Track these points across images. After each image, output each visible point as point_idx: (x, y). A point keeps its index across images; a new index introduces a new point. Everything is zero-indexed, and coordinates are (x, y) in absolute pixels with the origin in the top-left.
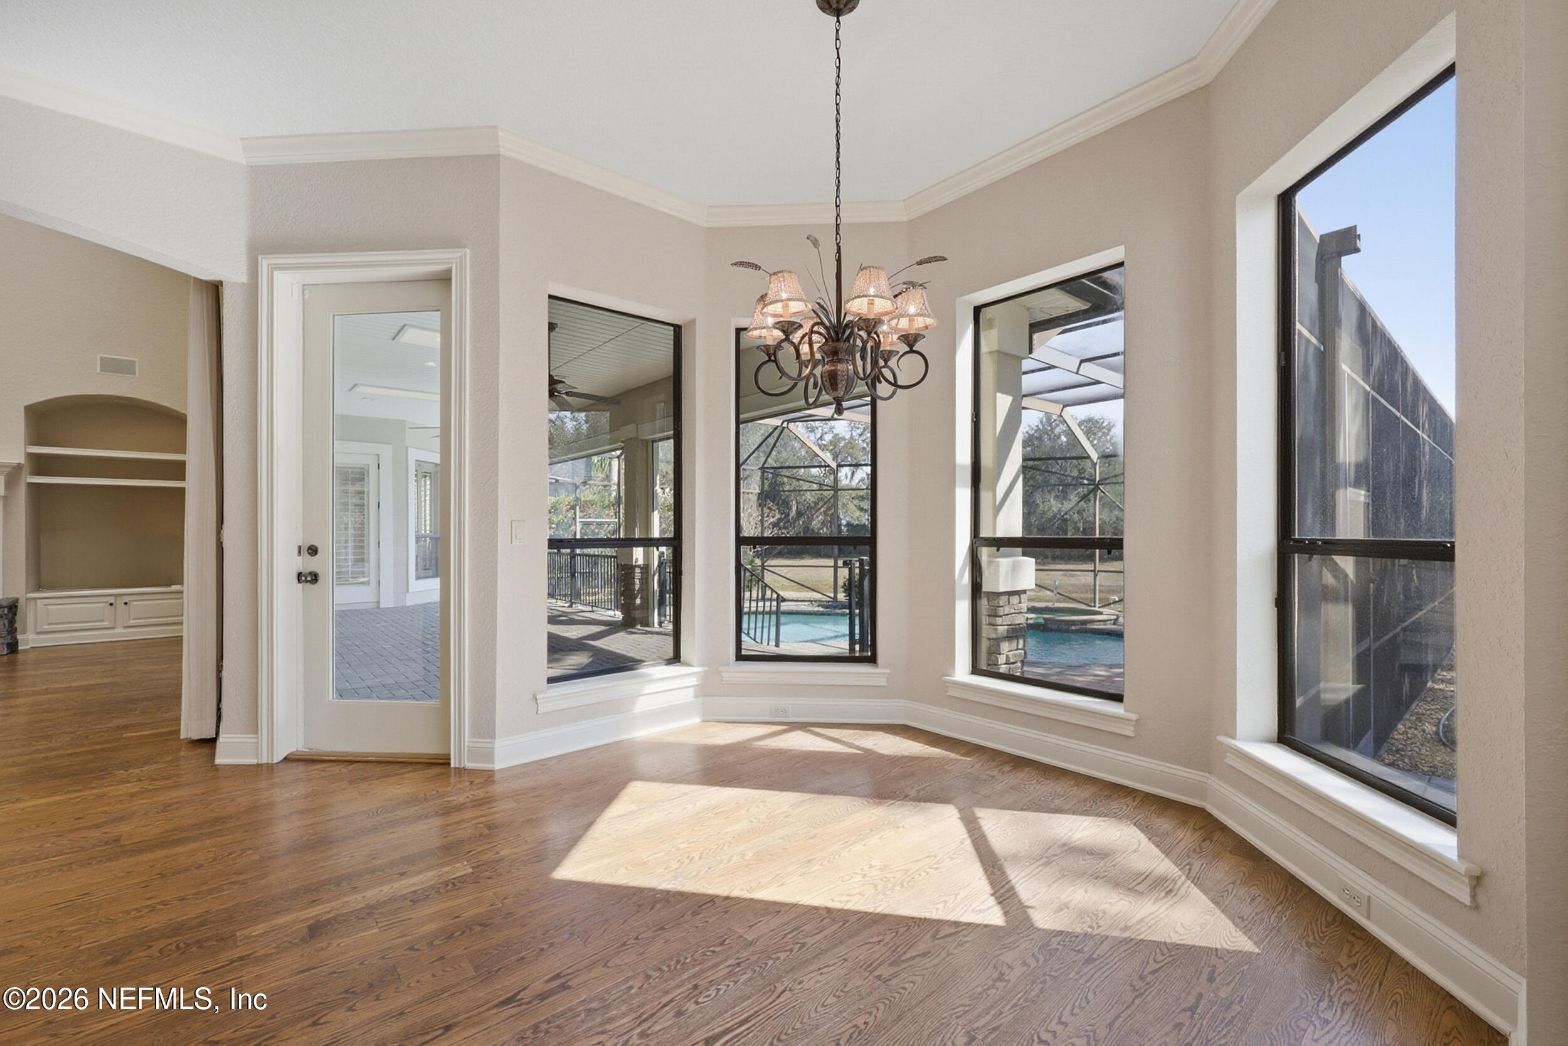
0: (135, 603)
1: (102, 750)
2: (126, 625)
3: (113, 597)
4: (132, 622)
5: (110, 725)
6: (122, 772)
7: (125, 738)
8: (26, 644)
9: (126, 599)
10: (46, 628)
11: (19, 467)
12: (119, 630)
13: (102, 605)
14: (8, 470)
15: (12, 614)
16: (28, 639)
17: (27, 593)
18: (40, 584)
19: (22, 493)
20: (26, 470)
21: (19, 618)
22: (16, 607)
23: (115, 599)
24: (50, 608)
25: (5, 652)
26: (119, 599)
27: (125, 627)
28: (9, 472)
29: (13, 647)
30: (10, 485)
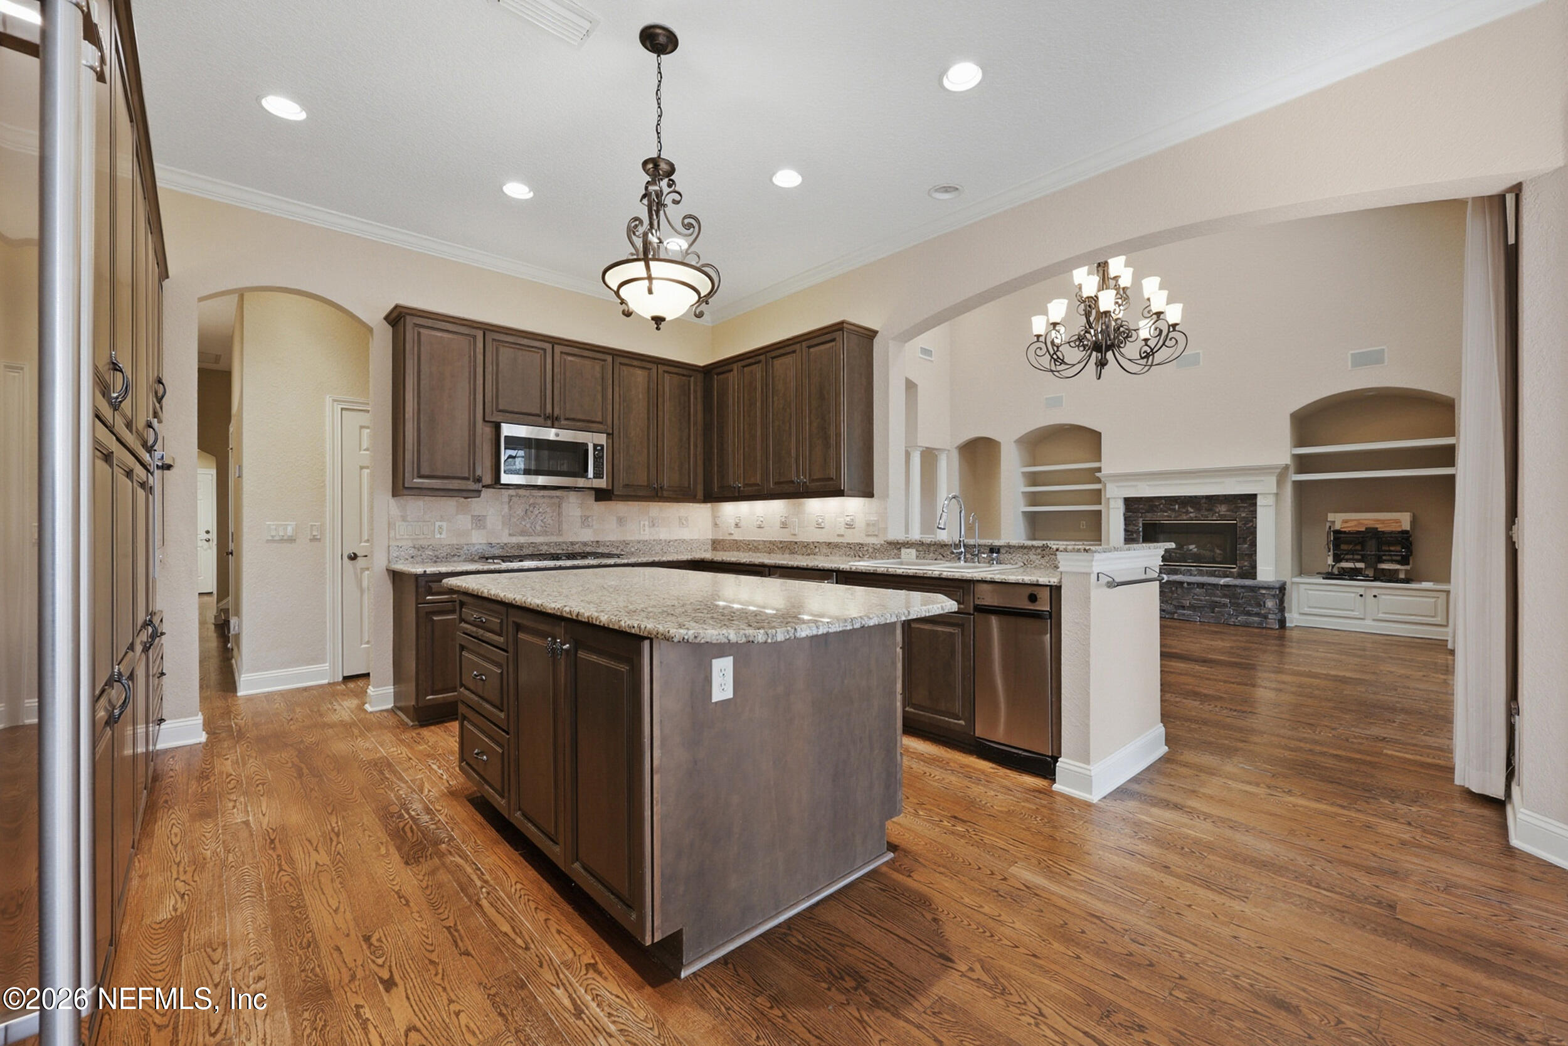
0: (1383, 597)
1: (1364, 762)
2: (1376, 618)
3: (1363, 589)
4: (1381, 616)
5: (1369, 733)
6: (1387, 802)
7: (1386, 755)
8: (1292, 622)
9: (1375, 592)
10: (1307, 610)
11: (1287, 467)
12: (1368, 622)
13: (1353, 595)
14: (1279, 470)
15: (1281, 594)
16: (1293, 618)
17: (1292, 577)
18: (1302, 570)
19: (1288, 490)
20: (1292, 469)
21: (1286, 598)
22: (1285, 589)
23: (1365, 590)
24: (1310, 592)
25: (1277, 627)
26: (1368, 591)
27: (1374, 620)
28: (1280, 473)
29: (1282, 623)
30: (1280, 483)
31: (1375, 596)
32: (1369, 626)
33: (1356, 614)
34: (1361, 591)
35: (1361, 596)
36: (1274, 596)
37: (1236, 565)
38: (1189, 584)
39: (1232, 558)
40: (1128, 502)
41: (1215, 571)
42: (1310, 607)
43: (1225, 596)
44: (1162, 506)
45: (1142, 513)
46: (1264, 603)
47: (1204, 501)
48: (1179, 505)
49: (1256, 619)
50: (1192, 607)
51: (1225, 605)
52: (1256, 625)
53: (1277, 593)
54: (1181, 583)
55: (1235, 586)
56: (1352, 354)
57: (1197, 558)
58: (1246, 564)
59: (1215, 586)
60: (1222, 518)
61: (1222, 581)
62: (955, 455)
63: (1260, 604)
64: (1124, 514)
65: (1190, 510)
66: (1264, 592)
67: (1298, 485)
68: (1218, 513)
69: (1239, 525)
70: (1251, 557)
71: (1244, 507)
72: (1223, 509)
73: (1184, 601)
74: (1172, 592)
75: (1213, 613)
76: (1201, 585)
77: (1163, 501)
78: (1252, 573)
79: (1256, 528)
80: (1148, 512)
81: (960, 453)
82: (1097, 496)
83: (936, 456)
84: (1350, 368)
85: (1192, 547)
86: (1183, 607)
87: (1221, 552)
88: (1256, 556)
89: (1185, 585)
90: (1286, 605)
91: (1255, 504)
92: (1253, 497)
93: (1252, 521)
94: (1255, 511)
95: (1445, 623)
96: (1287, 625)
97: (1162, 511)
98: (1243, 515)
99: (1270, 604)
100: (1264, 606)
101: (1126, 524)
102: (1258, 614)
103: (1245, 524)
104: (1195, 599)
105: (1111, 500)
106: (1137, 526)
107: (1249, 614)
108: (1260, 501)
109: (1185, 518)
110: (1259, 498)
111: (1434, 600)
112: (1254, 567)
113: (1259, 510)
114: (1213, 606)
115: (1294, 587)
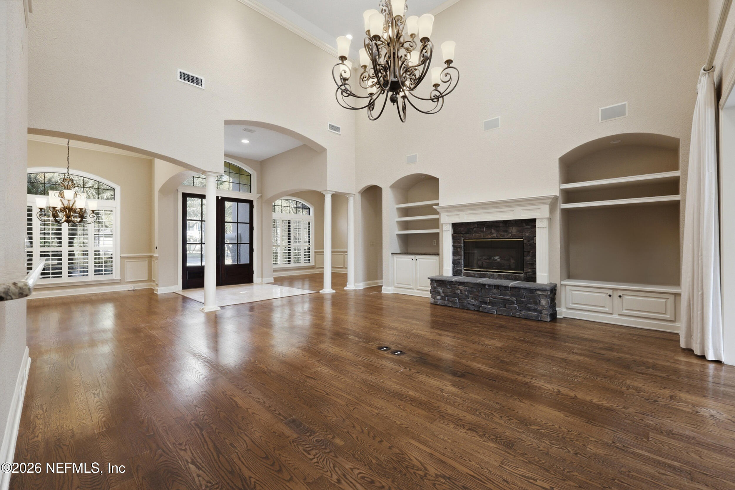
0: (627, 297)
2: (621, 313)
4: (624, 312)
8: (561, 315)
9: (620, 293)
10: (571, 305)
11: (555, 198)
12: (615, 316)
13: (604, 295)
14: (550, 200)
15: (552, 294)
16: (562, 312)
17: (561, 281)
18: (569, 275)
19: (558, 216)
20: (560, 200)
21: (557, 297)
22: (556, 290)
23: (613, 291)
24: (573, 292)
25: (549, 320)
26: (615, 293)
27: (620, 315)
28: (551, 202)
29: (554, 316)
30: (552, 210)
31: (620, 296)
32: (615, 319)
33: (606, 309)
34: (610, 292)
35: (610, 296)
36: (546, 296)
37: (523, 271)
38: (489, 286)
39: (520, 266)
40: (455, 226)
41: (509, 275)
42: (573, 303)
43: (512, 295)
44: (475, 229)
45: (463, 234)
46: (540, 301)
47: (501, 225)
48: (486, 228)
49: (534, 313)
50: (491, 303)
51: (513, 302)
52: (534, 318)
53: (549, 294)
54: (484, 285)
55: (520, 288)
56: (602, 110)
57: (500, 267)
58: (529, 270)
59: (506, 288)
60: (514, 237)
61: (512, 284)
62: (359, 197)
63: (537, 302)
64: (452, 235)
65: (493, 231)
66: (539, 292)
67: (564, 211)
68: (511, 233)
69: (525, 241)
70: (533, 265)
71: (528, 229)
72: (514, 230)
73: (486, 299)
74: (478, 291)
75: (505, 308)
76: (497, 287)
77: (476, 226)
78: (532, 278)
79: (536, 244)
80: (467, 233)
81: (362, 196)
82: (436, 223)
83: (348, 198)
84: (600, 121)
85: (496, 258)
86: (486, 303)
87: (514, 261)
88: (536, 264)
89: (487, 287)
90: (556, 301)
91: (535, 226)
92: (534, 221)
93: (533, 239)
94: (535, 232)
95: (673, 319)
96: (558, 317)
97: (475, 232)
98: (527, 235)
99: (543, 302)
100: (540, 304)
101: (453, 242)
102: (535, 310)
103: (529, 241)
104: (492, 297)
105: (443, 225)
106: (460, 243)
107: (529, 309)
108: (538, 224)
109: (490, 237)
110: (537, 221)
111: (664, 300)
112: (535, 273)
113: (538, 230)
114: (505, 303)
115: (563, 288)
